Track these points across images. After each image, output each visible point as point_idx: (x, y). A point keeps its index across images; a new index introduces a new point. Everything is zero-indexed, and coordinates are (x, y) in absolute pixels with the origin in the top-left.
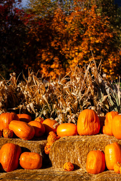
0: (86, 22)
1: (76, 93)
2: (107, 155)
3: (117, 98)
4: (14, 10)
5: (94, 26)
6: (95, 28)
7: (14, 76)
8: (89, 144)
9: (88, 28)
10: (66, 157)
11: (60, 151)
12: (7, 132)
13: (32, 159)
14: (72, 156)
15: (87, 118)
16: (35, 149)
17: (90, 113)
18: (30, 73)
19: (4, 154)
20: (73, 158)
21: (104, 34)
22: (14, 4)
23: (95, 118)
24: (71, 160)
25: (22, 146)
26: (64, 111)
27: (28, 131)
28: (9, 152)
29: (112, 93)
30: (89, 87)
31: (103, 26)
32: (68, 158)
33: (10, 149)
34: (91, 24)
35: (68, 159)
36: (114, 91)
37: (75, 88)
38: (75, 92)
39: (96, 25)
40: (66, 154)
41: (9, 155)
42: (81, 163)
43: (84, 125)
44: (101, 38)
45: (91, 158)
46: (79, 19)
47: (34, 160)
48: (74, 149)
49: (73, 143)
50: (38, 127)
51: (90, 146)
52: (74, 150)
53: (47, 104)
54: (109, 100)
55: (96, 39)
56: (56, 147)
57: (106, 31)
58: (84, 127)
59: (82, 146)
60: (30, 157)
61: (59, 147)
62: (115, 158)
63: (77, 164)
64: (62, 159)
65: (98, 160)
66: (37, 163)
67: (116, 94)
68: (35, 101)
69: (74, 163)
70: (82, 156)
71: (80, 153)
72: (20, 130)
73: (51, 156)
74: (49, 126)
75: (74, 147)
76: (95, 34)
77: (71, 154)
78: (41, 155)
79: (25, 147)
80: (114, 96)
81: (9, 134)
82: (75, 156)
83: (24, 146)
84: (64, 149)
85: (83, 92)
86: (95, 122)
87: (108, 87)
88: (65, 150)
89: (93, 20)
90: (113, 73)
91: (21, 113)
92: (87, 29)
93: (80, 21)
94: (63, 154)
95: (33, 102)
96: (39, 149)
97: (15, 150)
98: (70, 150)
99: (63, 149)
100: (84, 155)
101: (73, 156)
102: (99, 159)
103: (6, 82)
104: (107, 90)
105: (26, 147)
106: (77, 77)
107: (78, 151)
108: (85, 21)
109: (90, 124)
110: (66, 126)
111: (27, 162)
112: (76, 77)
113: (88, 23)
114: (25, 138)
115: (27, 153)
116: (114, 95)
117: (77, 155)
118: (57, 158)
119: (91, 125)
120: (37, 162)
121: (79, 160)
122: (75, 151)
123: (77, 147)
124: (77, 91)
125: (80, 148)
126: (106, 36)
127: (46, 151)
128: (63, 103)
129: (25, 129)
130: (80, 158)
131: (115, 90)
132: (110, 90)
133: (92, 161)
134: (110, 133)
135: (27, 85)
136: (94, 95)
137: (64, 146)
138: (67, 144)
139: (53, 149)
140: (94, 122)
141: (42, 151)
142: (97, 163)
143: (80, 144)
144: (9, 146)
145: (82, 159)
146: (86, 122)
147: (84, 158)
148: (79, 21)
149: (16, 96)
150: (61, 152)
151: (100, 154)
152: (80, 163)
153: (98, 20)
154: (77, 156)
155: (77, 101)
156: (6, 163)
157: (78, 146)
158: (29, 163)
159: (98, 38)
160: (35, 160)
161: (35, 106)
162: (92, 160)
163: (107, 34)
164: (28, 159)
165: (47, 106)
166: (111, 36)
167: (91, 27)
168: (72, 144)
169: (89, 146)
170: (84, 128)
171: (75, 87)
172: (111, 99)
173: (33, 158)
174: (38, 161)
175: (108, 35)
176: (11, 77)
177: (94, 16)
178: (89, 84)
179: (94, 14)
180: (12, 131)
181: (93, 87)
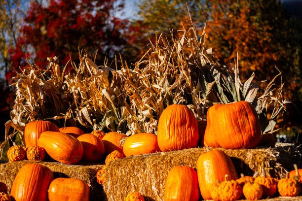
0: (232, 36)
1: (161, 84)
2: (201, 171)
3: (235, 91)
4: (112, 21)
5: (246, 43)
6: (248, 45)
7: (56, 62)
8: (172, 158)
9: (237, 46)
10: (132, 184)
11: (120, 174)
12: (33, 150)
13: (69, 189)
14: (141, 181)
15: (172, 120)
16: (79, 175)
17: (178, 110)
18: (83, 56)
19: (21, 181)
20: (144, 185)
21: (264, 56)
22: (111, 11)
23: (188, 119)
24: (141, 189)
25: (56, 171)
26: (141, 117)
27: (69, 147)
28: (29, 178)
29: (225, 82)
30: (183, 72)
31: (261, 42)
32: (135, 185)
33: (31, 172)
34: (240, 39)
35: (135, 188)
36: (229, 79)
37: (158, 76)
38: (159, 82)
39: (249, 40)
40: (131, 179)
41: (28, 182)
42: (159, 193)
43: (168, 130)
44: (258, 61)
45: (172, 179)
46: (220, 33)
47: (73, 191)
48: (144, 169)
49: (143, 158)
50: (91, 143)
51: (172, 161)
52: (144, 171)
53: (113, 109)
54: (220, 95)
55: (249, 64)
56: (113, 168)
57: (266, 50)
58: (168, 135)
59: (159, 163)
60: (66, 185)
61: (118, 168)
62: (214, 176)
63: (150, 196)
64: (124, 188)
65: (184, 182)
66: (79, 195)
67: (233, 84)
68: (91, 105)
69: (145, 195)
70: (158, 180)
71: (156, 176)
72: (56, 146)
73: (106, 185)
74: (113, 142)
75: (145, 164)
76: (249, 56)
77: (140, 179)
78: (89, 185)
79: (61, 172)
80: (229, 88)
81: (37, 153)
82: (147, 181)
83: (59, 171)
84: (127, 171)
85: (172, 81)
86: (189, 126)
87: (217, 72)
88: (129, 171)
89: (244, 32)
90: (282, 120)
91: (67, 126)
92: (235, 47)
93: (222, 34)
94: (125, 179)
95: (88, 106)
96: (86, 175)
97: (40, 173)
98: (139, 171)
99: (125, 170)
100: (163, 179)
101: (143, 181)
102: (186, 180)
103: (42, 73)
104: (215, 78)
105: (63, 171)
106: (161, 55)
107: (151, 172)
108: (231, 34)
109: (179, 129)
110: (139, 138)
111: (60, 193)
112: (159, 56)
113: (236, 38)
114: (65, 160)
115: (61, 179)
116: (228, 86)
117: (150, 179)
118: (116, 187)
119: (180, 131)
120: (78, 193)
121: (153, 188)
122: (147, 172)
123: (150, 164)
124: (162, 81)
125: (155, 166)
126: (267, 59)
127: (99, 179)
128: (137, 102)
129: (64, 143)
130: (156, 184)
131: (230, 77)
132: (221, 76)
133: (174, 185)
134: (214, 143)
135: (76, 78)
136: (192, 86)
137: (127, 165)
138: (133, 161)
139: (109, 172)
140: (186, 126)
141: (91, 178)
142: (182, 188)
143: (156, 159)
144: (29, 167)
145: (159, 185)
146: (172, 125)
147: (162, 183)
148: (221, 36)
149: (61, 99)
150: (122, 175)
151: (188, 171)
152: (157, 194)
153: (252, 33)
154: (151, 181)
155: (161, 98)
156: (22, 196)
157: (153, 163)
158: (64, 195)
159: (253, 62)
160: (75, 190)
161: (91, 115)
162: (174, 183)
163: (268, 55)
164: (62, 189)
165: (113, 112)
166: (275, 59)
167: (241, 45)
168: (142, 160)
169: (170, 162)
170: (168, 137)
171: (159, 73)
172: (223, 94)
173: (70, 186)
174: (80, 192)
175: (270, 57)
176: (51, 64)
177: (245, 25)
178: (182, 67)
179: (245, 22)
180: (43, 148)
181: (189, 71)
